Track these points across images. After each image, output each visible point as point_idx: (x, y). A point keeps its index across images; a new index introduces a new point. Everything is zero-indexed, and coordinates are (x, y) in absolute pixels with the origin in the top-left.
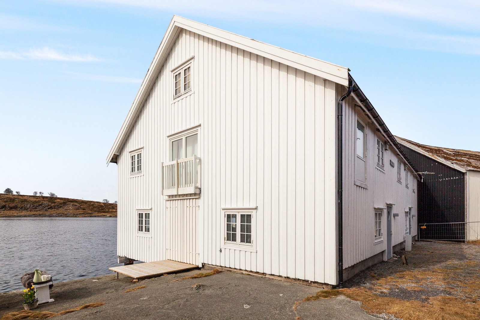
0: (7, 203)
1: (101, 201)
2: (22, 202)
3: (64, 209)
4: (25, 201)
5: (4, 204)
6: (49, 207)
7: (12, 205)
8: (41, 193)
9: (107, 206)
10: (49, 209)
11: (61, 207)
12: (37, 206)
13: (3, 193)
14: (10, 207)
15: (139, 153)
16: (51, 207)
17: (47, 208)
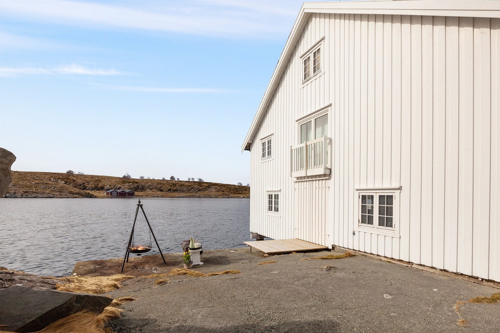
0: (171, 187)
1: (236, 184)
2: (181, 186)
3: (208, 191)
4: (183, 185)
5: (170, 188)
6: (198, 190)
7: (175, 188)
8: (192, 179)
9: (241, 188)
10: (198, 191)
11: (206, 189)
12: (190, 189)
13: (170, 180)
14: (173, 190)
15: (269, 140)
16: (200, 190)
17: (197, 190)
